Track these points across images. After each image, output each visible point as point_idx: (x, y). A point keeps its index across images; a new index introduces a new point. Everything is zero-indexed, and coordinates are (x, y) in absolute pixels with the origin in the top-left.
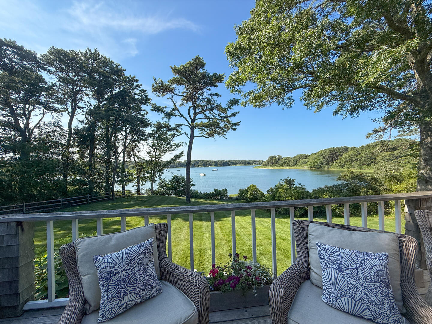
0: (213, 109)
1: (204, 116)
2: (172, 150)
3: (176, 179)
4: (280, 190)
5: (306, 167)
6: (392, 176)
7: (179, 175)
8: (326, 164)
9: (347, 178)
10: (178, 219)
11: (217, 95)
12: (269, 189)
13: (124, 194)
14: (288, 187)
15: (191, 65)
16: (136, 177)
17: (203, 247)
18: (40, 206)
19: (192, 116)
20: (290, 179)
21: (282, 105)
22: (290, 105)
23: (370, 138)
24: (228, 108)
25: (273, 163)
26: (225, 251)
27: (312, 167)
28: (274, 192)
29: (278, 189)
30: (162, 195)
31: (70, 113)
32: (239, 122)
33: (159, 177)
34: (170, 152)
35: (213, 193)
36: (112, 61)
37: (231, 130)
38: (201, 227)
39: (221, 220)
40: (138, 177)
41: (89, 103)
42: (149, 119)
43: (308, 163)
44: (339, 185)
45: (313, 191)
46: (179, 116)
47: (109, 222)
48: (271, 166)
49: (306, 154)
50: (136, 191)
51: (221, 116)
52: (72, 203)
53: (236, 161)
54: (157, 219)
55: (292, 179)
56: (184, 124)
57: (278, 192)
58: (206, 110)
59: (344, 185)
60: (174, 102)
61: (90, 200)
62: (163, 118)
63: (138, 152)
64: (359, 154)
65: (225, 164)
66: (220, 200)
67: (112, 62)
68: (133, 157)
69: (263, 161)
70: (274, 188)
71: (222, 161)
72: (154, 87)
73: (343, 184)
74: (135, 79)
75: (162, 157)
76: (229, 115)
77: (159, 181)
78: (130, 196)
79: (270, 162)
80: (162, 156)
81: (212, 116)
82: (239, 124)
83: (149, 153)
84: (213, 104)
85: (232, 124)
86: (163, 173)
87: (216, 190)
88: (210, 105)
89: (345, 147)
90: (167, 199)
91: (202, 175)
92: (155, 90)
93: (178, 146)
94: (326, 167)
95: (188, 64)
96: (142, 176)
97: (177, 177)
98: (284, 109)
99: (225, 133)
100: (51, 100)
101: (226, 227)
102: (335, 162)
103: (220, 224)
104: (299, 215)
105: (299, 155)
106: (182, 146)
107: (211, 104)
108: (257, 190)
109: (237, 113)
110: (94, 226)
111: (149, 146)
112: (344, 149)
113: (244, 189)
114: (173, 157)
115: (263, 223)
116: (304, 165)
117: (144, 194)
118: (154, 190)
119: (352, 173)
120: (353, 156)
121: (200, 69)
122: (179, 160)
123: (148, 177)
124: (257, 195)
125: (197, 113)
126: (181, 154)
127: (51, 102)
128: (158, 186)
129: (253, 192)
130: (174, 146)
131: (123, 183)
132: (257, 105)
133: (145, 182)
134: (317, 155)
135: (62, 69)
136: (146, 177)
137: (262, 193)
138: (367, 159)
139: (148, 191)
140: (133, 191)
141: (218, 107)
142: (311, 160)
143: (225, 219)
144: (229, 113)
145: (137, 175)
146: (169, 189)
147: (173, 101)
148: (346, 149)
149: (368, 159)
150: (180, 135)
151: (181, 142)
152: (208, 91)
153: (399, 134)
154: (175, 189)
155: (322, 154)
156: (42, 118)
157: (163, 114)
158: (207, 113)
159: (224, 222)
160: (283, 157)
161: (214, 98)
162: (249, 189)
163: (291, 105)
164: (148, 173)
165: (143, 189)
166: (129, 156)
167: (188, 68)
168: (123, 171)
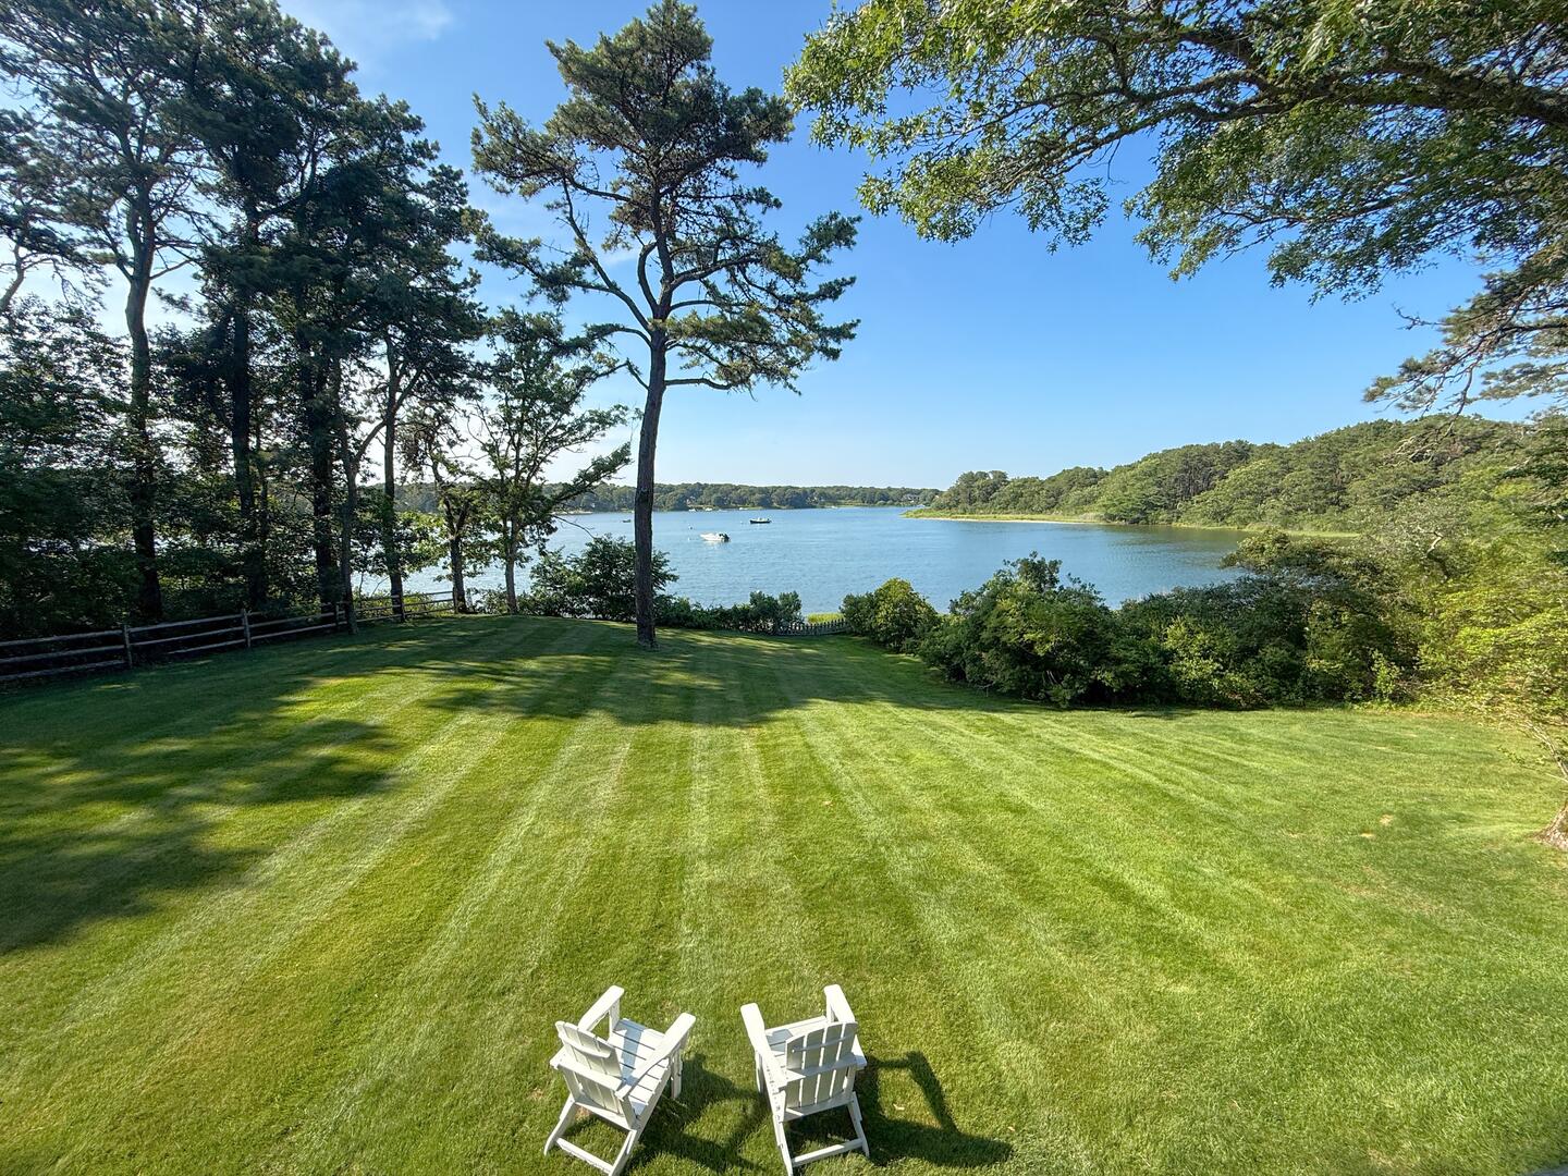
0: (747, 262)
1: (705, 290)
2: (583, 439)
3: (603, 554)
4: (1004, 604)
5: (1091, 517)
6: (1429, 556)
7: (615, 539)
8: (1166, 508)
9: (1263, 561)
10: (597, 713)
11: (762, 197)
12: (958, 598)
13: (398, 610)
14: (1032, 589)
15: (643, 41)
16: (446, 545)
17: (678, 848)
18: (26, 658)
19: (657, 292)
20: (1041, 563)
21: (1046, 227)
22: (1085, 227)
23: (1381, 403)
24: (810, 256)
25: (972, 500)
26: (771, 867)
27: (1113, 518)
28: (978, 609)
29: (994, 597)
30: (547, 613)
31: (130, 264)
32: (853, 325)
33: (536, 547)
34: (574, 447)
35: (745, 611)
36: (289, 19)
37: (817, 356)
38: (684, 750)
39: (767, 720)
40: (454, 544)
41: (215, 226)
42: (482, 307)
43: (1100, 501)
44: (1228, 586)
45: (1126, 610)
46: (598, 287)
47: (303, 730)
48: (965, 513)
49: (1096, 469)
50: (450, 596)
51: (778, 292)
52: (175, 645)
53: (838, 489)
54: (508, 717)
55: (1047, 562)
56: (621, 323)
57: (995, 612)
58: (717, 267)
59: (1248, 588)
60: (578, 224)
61: (254, 632)
62: (532, 294)
63: (451, 444)
64: (1289, 470)
65: (798, 499)
66: (773, 635)
67: (293, 27)
68: (431, 463)
69: (937, 492)
70: (979, 594)
71: (787, 488)
72: (479, 148)
73: (1243, 582)
74: (406, 115)
75: (543, 465)
76: (812, 290)
77: (537, 560)
78: (425, 617)
79: (962, 497)
80: (543, 460)
81: (739, 293)
82: (853, 331)
83: (492, 449)
84: (743, 238)
85: (825, 330)
86: (551, 530)
87: (755, 599)
88: (734, 245)
89: (1240, 442)
90: (565, 631)
91: (713, 539)
92: (487, 162)
93: (603, 420)
94: (1164, 515)
95: (630, 32)
96: (471, 540)
97: (606, 545)
98: (1054, 248)
99: (794, 370)
100: (44, 206)
101: (787, 750)
102: (1195, 498)
103: (761, 737)
104: (1069, 698)
105: (1069, 471)
106: (623, 422)
107: (735, 240)
108: (911, 602)
109: (845, 283)
110: (232, 747)
111: (488, 420)
112: (1236, 451)
113: (862, 594)
114: (586, 464)
115: (930, 732)
116: (1086, 508)
117: (482, 610)
118: (518, 593)
119: (1283, 540)
120: (1266, 480)
121: (688, 69)
122: (612, 481)
123: (493, 545)
124: (910, 618)
125: (678, 276)
126: (621, 457)
127: (42, 212)
128: (535, 580)
129: (895, 606)
130: (592, 420)
131: (393, 565)
132: (935, 227)
133: (487, 564)
134: (1137, 471)
135: (62, 48)
136: (485, 544)
137: (930, 610)
138: (1314, 491)
139: (495, 599)
140: (439, 598)
141: (768, 254)
142: (1111, 488)
143: (784, 714)
144: (813, 280)
145: (451, 537)
146: (576, 591)
147: (571, 219)
148: (1242, 453)
149: (1319, 488)
150: (607, 374)
151: (618, 407)
152: (722, 179)
153: (1486, 387)
154: (598, 591)
155: (1154, 468)
156: (16, 285)
157: (528, 276)
158: (719, 278)
159: (777, 727)
160: (1009, 479)
161: (749, 214)
162: (883, 594)
163: (1092, 228)
164: (492, 527)
165: (477, 592)
166: (413, 460)
167: (630, 52)
168: (387, 518)
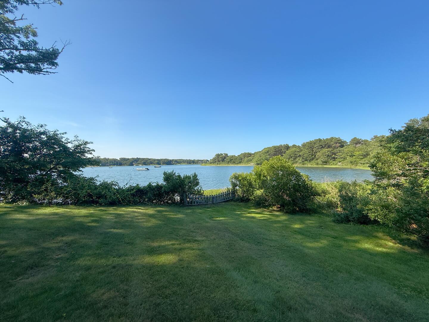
5: (252, 164)
25: (219, 161)
43: (254, 160)
48: (218, 164)
49: (250, 153)
65: (169, 162)
69: (207, 160)
71: (165, 159)
79: (216, 160)
89: (287, 144)
105: (243, 153)
112: (286, 147)
116: (250, 162)
120: (296, 153)
138: (309, 155)
142: (257, 157)
155: (268, 151)
160: (228, 155)
